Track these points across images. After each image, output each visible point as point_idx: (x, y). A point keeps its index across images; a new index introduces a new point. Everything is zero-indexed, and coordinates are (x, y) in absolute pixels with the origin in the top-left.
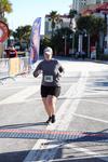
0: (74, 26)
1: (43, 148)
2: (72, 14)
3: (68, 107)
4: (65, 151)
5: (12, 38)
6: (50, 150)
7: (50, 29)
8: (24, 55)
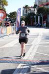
0: (36, 12)
1: (22, 68)
2: (35, 6)
3: (33, 49)
4: (32, 69)
5: (8, 17)
6: (25, 68)
7: (25, 13)
8: (13, 25)
